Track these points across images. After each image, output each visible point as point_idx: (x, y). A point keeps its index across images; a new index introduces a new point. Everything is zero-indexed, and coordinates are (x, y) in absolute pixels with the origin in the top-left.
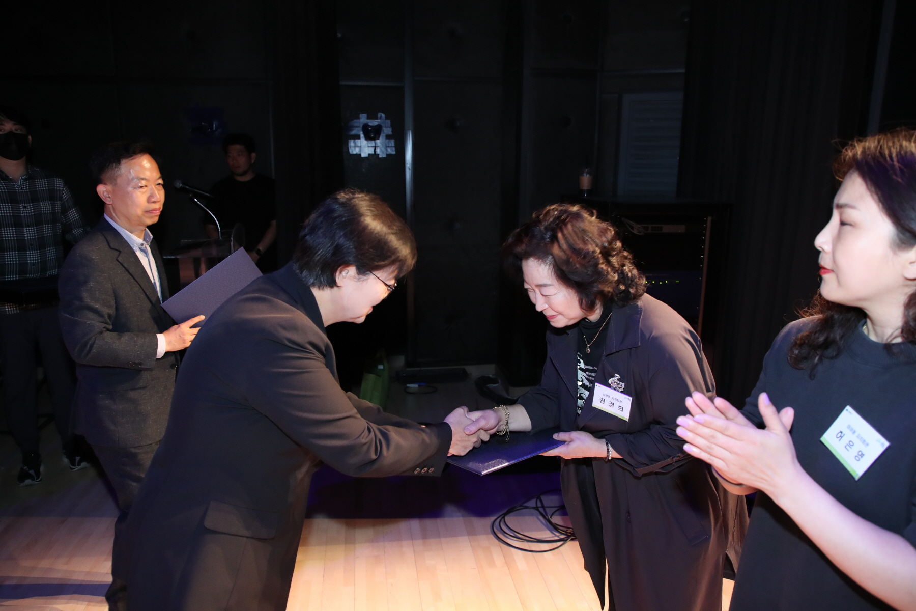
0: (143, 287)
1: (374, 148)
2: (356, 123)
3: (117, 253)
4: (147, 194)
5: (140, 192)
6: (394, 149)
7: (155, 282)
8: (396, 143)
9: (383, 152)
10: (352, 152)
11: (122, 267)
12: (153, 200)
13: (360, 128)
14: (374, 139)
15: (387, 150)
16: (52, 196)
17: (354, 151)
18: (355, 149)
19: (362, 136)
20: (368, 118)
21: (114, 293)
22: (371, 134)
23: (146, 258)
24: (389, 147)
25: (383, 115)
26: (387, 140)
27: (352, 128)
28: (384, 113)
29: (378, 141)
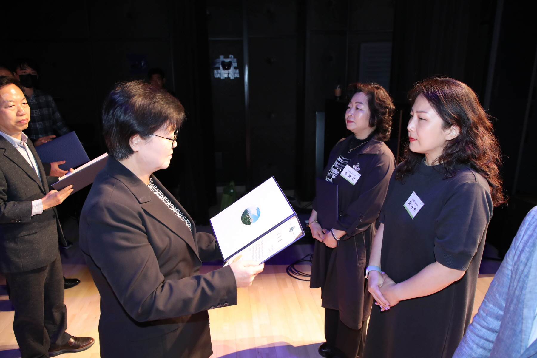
0: (25, 170)
1: (227, 74)
2: (218, 61)
3: (4, 150)
4: (16, 111)
5: (10, 110)
6: (238, 74)
7: (33, 166)
8: (239, 71)
9: (232, 76)
10: (216, 76)
11: (8, 159)
12: (21, 114)
13: (220, 64)
14: (228, 69)
15: (234, 75)
16: (48, 105)
17: (217, 76)
18: (218, 75)
19: (221, 68)
20: (225, 58)
21: (5, 176)
22: (226, 66)
23: (25, 151)
24: (236, 73)
25: (232, 56)
26: (235, 70)
27: (215, 63)
28: (233, 55)
29: (230, 71)
